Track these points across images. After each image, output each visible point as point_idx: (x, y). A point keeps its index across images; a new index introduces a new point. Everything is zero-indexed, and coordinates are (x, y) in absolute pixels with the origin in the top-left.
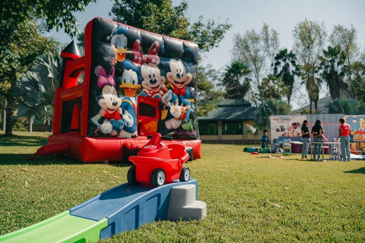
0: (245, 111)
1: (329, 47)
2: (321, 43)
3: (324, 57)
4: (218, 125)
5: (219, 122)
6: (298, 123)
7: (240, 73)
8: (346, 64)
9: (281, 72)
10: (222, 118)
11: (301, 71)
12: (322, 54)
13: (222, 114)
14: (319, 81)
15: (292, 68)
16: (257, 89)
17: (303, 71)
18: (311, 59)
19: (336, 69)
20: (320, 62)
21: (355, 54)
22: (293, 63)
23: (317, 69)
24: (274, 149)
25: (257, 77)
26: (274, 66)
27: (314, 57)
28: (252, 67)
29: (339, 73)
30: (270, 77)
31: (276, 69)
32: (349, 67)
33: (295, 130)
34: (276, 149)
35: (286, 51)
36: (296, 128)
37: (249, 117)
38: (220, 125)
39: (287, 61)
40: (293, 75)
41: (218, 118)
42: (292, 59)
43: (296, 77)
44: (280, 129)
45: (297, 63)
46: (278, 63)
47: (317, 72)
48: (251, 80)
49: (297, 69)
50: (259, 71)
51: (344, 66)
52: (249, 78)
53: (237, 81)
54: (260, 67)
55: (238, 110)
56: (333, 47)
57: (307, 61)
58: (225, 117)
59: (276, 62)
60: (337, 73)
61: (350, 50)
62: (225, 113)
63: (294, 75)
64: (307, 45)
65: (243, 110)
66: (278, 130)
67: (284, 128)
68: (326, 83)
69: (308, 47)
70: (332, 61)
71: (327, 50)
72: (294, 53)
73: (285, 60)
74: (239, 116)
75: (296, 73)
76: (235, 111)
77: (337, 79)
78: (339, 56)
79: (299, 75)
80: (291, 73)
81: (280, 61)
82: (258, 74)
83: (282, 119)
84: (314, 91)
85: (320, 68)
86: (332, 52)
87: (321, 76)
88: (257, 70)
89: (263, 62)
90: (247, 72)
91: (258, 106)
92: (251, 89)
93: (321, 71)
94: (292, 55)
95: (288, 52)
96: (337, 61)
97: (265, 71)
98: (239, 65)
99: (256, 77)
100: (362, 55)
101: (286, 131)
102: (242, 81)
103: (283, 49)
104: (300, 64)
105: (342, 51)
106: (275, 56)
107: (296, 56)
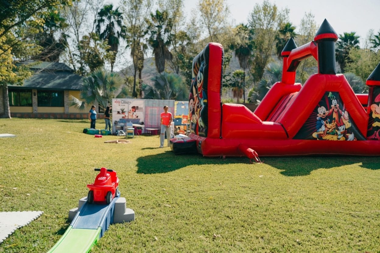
0: (66, 79)
1: (157, 11)
2: (149, 5)
3: (151, 20)
4: (33, 95)
5: (33, 91)
6: (137, 107)
7: (55, 25)
8: (172, 32)
9: (105, 31)
10: (38, 86)
11: (127, 34)
12: (149, 18)
13: (38, 81)
14: (145, 47)
15: (117, 29)
16: (76, 48)
17: (129, 34)
18: (138, 22)
19: (162, 37)
20: (147, 25)
21: (181, 23)
22: (119, 23)
23: (143, 34)
24: (115, 131)
25: (77, 34)
26: (97, 23)
27: (142, 19)
28: (70, 21)
29: (165, 41)
30: (92, 36)
31: (98, 26)
32: (174, 35)
33: (134, 113)
34: (117, 131)
35: (111, 7)
36: (135, 111)
37: (71, 86)
38: (35, 95)
39: (112, 20)
40: (117, 37)
41: (33, 86)
42: (118, 18)
43: (121, 39)
44: (121, 112)
45: (123, 24)
46: (102, 21)
47: (143, 36)
48: (68, 36)
49: (123, 31)
50: (79, 27)
51: (171, 34)
52: (66, 33)
53: (51, 36)
54: (81, 23)
55: (58, 77)
56: (161, 11)
57: (134, 23)
58: (41, 86)
59: (99, 18)
60: (163, 40)
61: (177, 18)
62: (41, 79)
63: (119, 37)
64: (135, 4)
65: (64, 77)
66: (119, 113)
67: (124, 111)
68: (152, 51)
69: (136, 7)
70: (160, 27)
71: (155, 14)
72: (120, 11)
73: (109, 18)
74: (59, 84)
75: (121, 35)
76: (53, 78)
77: (162, 48)
78: (166, 22)
79: (124, 37)
80: (116, 35)
81: (104, 18)
82: (78, 31)
83: (123, 102)
84: (139, 59)
85: (146, 32)
86: (159, 17)
87: (147, 41)
88: (78, 25)
89: (84, 16)
90: (63, 26)
91: (76, 68)
92: (68, 47)
93: (148, 36)
94: (117, 14)
95: (114, 9)
96: (164, 27)
97: (86, 28)
98: (55, 16)
99: (75, 34)
100: (187, 25)
101: (126, 114)
102: (57, 36)
103: (108, 4)
104: (126, 26)
105: (170, 19)
106: (99, 11)
107: (122, 15)
